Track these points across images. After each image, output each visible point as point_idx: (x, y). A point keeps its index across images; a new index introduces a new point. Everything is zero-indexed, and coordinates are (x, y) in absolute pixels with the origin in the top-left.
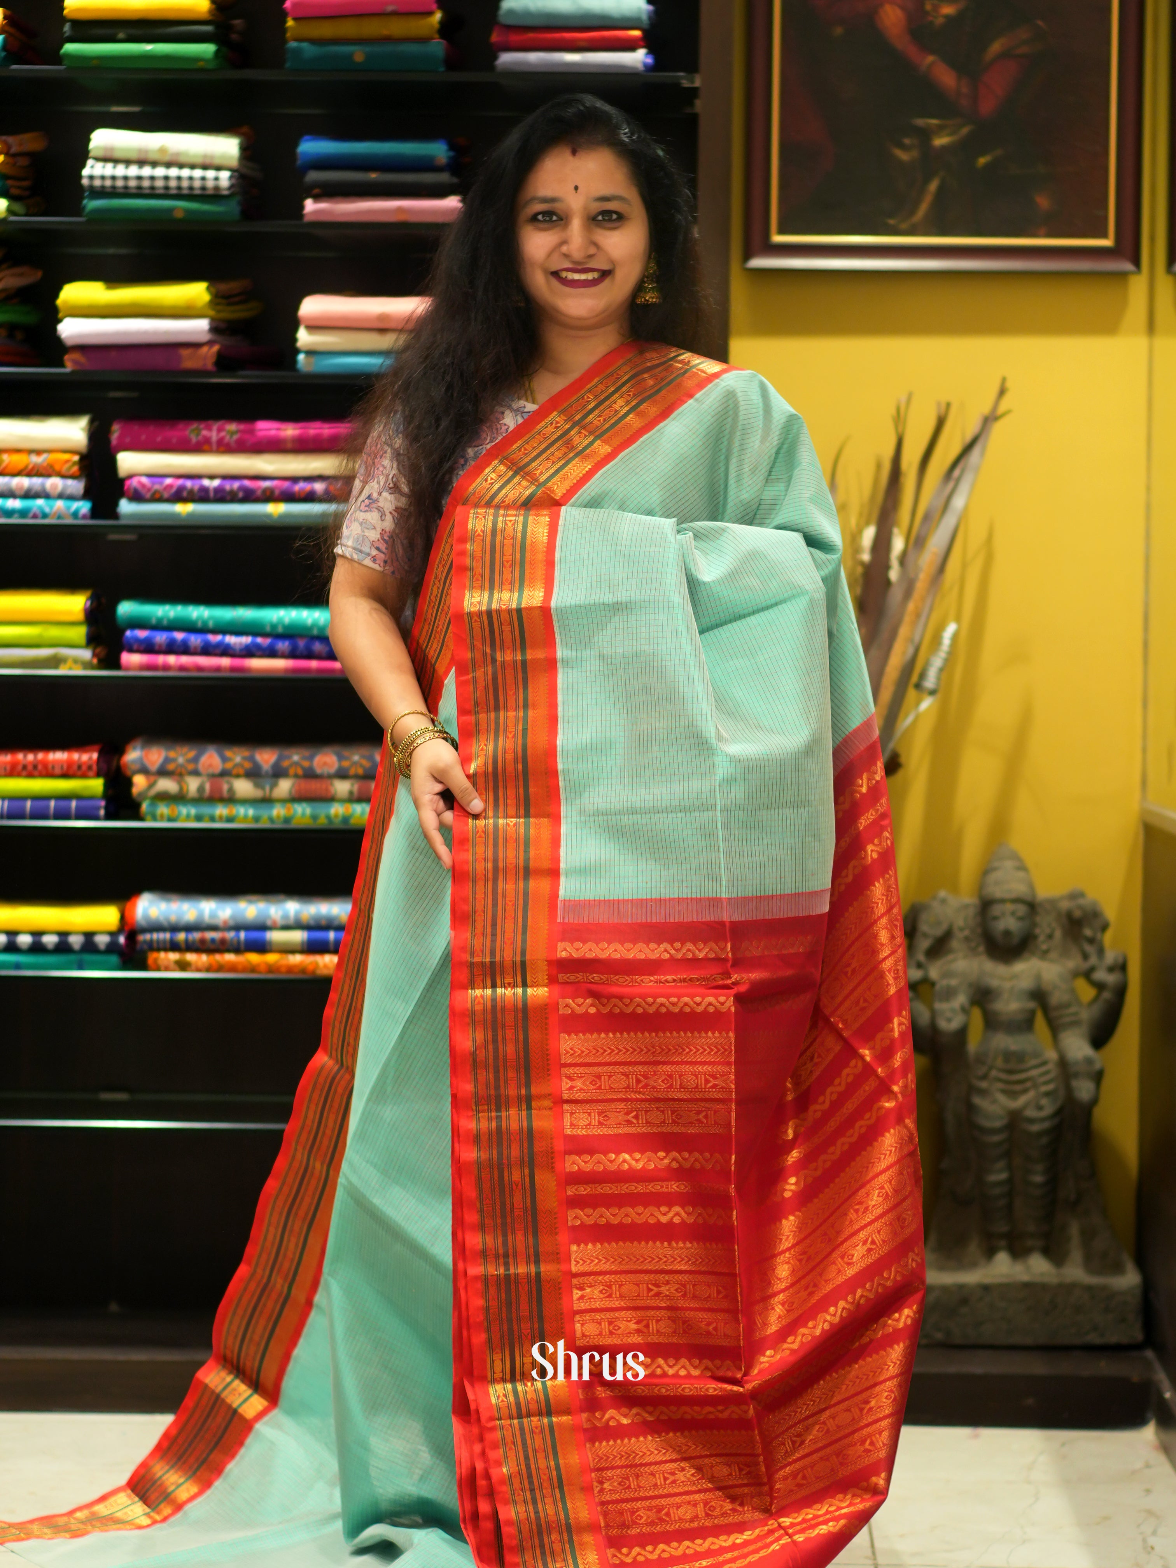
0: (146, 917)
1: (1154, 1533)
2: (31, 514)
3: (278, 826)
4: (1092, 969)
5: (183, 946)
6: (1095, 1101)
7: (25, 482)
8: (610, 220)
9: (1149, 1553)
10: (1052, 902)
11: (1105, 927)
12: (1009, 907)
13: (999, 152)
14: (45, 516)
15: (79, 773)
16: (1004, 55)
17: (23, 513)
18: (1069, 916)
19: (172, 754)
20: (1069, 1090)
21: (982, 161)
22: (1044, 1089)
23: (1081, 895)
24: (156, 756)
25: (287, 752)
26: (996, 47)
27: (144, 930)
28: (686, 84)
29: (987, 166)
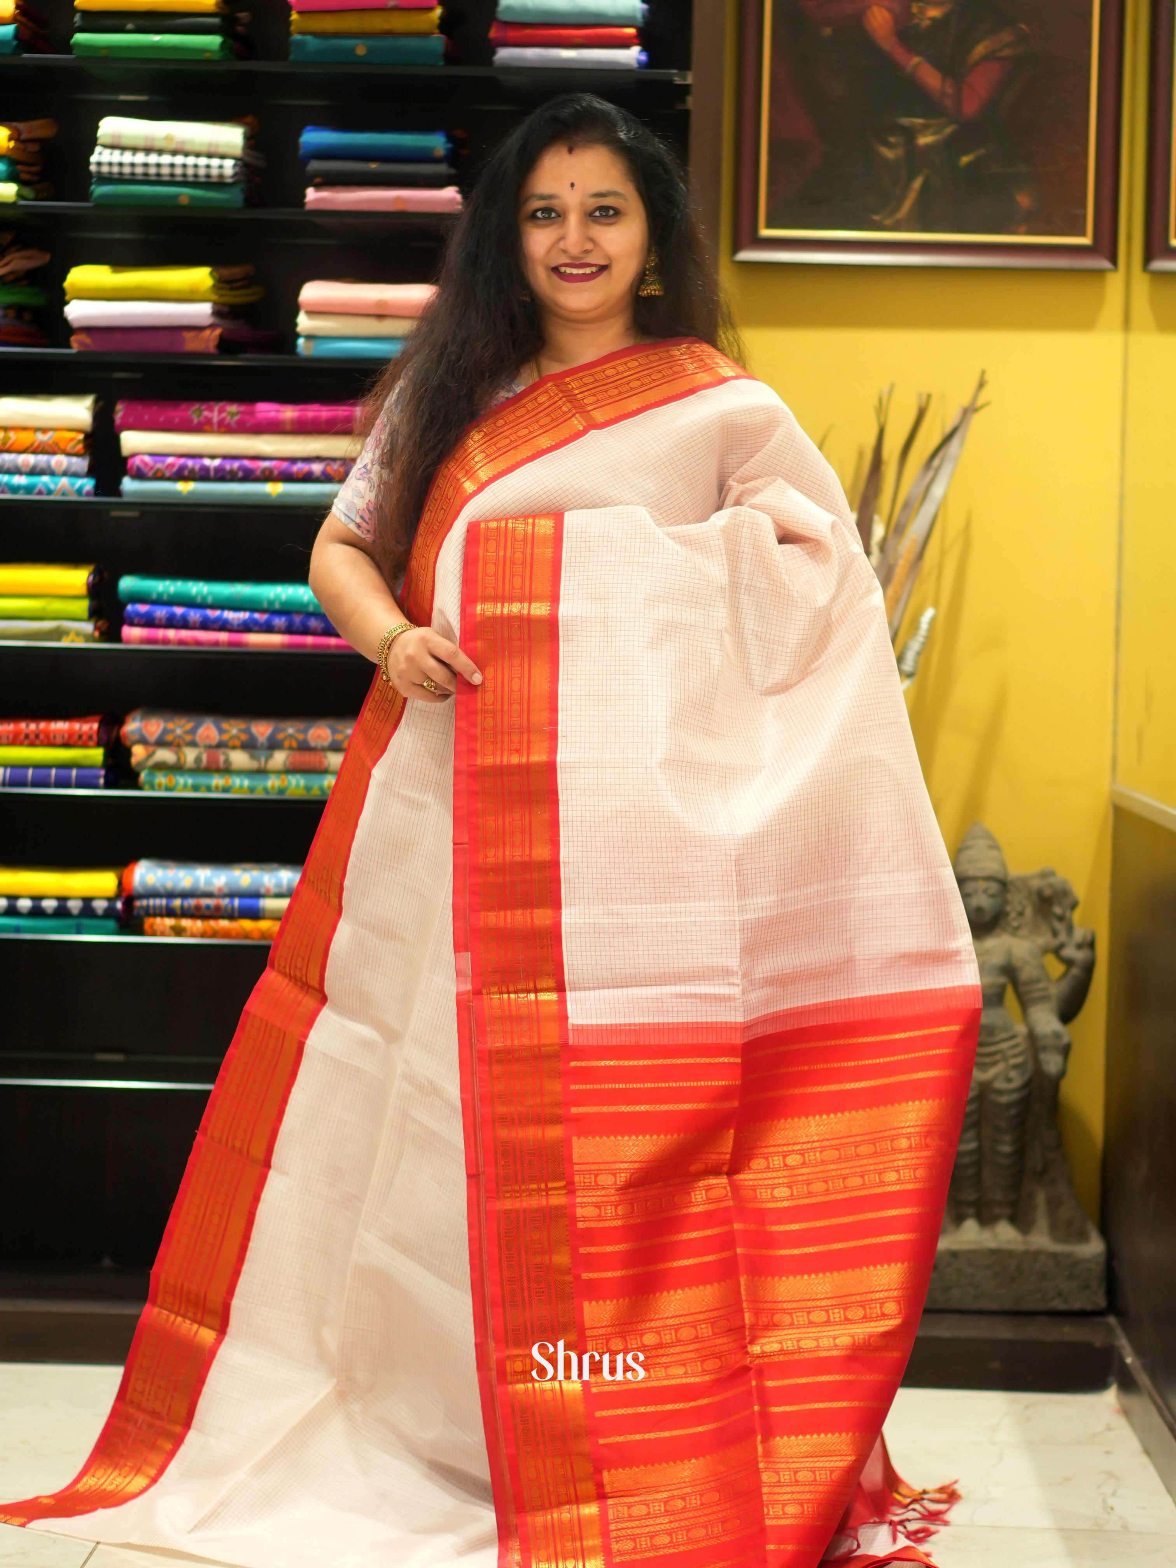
0: (143, 883)
1: (1114, 1494)
2: (36, 491)
3: (273, 796)
4: (1062, 946)
5: (179, 912)
6: (1062, 1074)
7: (31, 459)
8: (607, 216)
9: (1109, 1513)
10: (1024, 880)
11: (1074, 905)
12: (982, 885)
13: (981, 151)
14: (50, 492)
15: (80, 743)
16: (989, 57)
17: (29, 489)
18: (1040, 893)
19: (170, 726)
20: (1037, 1062)
21: (965, 160)
22: (1014, 1061)
23: (1052, 874)
24: (155, 727)
25: (282, 725)
26: (980, 49)
27: (141, 897)
28: (678, 81)
29: (970, 165)
